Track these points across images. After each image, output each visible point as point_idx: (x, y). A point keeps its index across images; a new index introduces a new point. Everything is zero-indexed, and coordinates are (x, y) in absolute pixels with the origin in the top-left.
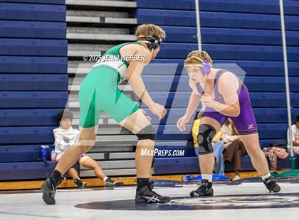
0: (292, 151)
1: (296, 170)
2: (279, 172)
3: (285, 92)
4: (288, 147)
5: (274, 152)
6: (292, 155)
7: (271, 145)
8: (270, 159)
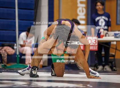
0: (18, 50)
1: (20, 64)
2: (8, 65)
3: (15, 8)
4: (15, 47)
5: (5, 50)
6: (18, 53)
7: (3, 46)
8: (3, 55)
